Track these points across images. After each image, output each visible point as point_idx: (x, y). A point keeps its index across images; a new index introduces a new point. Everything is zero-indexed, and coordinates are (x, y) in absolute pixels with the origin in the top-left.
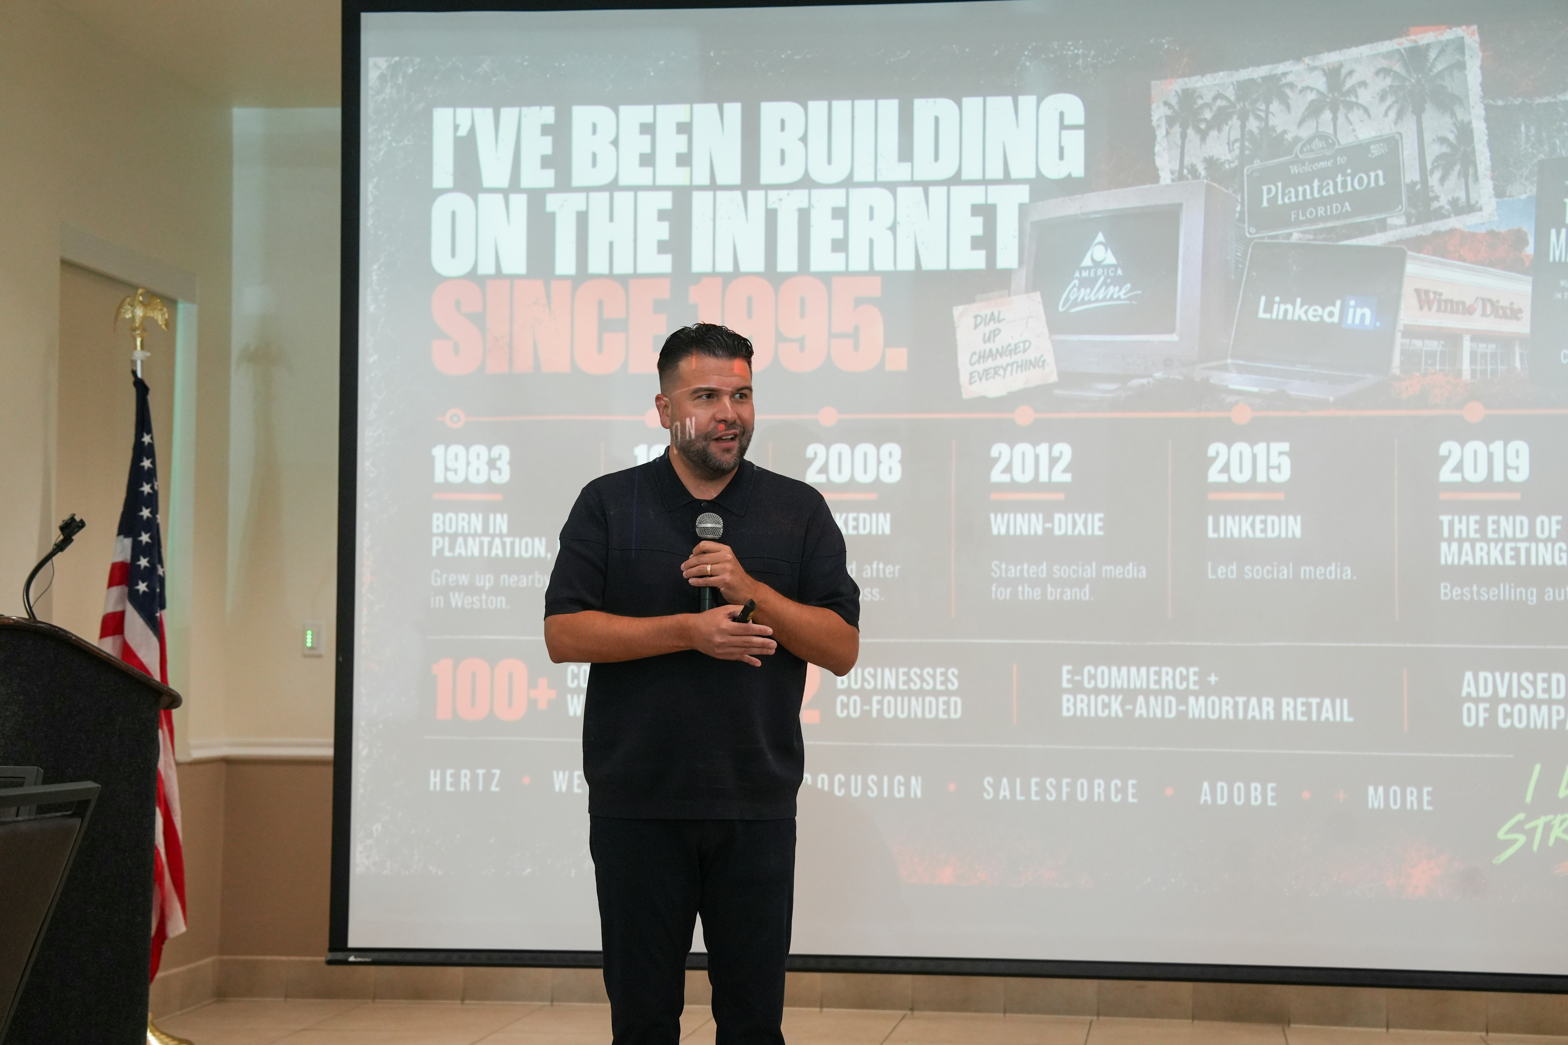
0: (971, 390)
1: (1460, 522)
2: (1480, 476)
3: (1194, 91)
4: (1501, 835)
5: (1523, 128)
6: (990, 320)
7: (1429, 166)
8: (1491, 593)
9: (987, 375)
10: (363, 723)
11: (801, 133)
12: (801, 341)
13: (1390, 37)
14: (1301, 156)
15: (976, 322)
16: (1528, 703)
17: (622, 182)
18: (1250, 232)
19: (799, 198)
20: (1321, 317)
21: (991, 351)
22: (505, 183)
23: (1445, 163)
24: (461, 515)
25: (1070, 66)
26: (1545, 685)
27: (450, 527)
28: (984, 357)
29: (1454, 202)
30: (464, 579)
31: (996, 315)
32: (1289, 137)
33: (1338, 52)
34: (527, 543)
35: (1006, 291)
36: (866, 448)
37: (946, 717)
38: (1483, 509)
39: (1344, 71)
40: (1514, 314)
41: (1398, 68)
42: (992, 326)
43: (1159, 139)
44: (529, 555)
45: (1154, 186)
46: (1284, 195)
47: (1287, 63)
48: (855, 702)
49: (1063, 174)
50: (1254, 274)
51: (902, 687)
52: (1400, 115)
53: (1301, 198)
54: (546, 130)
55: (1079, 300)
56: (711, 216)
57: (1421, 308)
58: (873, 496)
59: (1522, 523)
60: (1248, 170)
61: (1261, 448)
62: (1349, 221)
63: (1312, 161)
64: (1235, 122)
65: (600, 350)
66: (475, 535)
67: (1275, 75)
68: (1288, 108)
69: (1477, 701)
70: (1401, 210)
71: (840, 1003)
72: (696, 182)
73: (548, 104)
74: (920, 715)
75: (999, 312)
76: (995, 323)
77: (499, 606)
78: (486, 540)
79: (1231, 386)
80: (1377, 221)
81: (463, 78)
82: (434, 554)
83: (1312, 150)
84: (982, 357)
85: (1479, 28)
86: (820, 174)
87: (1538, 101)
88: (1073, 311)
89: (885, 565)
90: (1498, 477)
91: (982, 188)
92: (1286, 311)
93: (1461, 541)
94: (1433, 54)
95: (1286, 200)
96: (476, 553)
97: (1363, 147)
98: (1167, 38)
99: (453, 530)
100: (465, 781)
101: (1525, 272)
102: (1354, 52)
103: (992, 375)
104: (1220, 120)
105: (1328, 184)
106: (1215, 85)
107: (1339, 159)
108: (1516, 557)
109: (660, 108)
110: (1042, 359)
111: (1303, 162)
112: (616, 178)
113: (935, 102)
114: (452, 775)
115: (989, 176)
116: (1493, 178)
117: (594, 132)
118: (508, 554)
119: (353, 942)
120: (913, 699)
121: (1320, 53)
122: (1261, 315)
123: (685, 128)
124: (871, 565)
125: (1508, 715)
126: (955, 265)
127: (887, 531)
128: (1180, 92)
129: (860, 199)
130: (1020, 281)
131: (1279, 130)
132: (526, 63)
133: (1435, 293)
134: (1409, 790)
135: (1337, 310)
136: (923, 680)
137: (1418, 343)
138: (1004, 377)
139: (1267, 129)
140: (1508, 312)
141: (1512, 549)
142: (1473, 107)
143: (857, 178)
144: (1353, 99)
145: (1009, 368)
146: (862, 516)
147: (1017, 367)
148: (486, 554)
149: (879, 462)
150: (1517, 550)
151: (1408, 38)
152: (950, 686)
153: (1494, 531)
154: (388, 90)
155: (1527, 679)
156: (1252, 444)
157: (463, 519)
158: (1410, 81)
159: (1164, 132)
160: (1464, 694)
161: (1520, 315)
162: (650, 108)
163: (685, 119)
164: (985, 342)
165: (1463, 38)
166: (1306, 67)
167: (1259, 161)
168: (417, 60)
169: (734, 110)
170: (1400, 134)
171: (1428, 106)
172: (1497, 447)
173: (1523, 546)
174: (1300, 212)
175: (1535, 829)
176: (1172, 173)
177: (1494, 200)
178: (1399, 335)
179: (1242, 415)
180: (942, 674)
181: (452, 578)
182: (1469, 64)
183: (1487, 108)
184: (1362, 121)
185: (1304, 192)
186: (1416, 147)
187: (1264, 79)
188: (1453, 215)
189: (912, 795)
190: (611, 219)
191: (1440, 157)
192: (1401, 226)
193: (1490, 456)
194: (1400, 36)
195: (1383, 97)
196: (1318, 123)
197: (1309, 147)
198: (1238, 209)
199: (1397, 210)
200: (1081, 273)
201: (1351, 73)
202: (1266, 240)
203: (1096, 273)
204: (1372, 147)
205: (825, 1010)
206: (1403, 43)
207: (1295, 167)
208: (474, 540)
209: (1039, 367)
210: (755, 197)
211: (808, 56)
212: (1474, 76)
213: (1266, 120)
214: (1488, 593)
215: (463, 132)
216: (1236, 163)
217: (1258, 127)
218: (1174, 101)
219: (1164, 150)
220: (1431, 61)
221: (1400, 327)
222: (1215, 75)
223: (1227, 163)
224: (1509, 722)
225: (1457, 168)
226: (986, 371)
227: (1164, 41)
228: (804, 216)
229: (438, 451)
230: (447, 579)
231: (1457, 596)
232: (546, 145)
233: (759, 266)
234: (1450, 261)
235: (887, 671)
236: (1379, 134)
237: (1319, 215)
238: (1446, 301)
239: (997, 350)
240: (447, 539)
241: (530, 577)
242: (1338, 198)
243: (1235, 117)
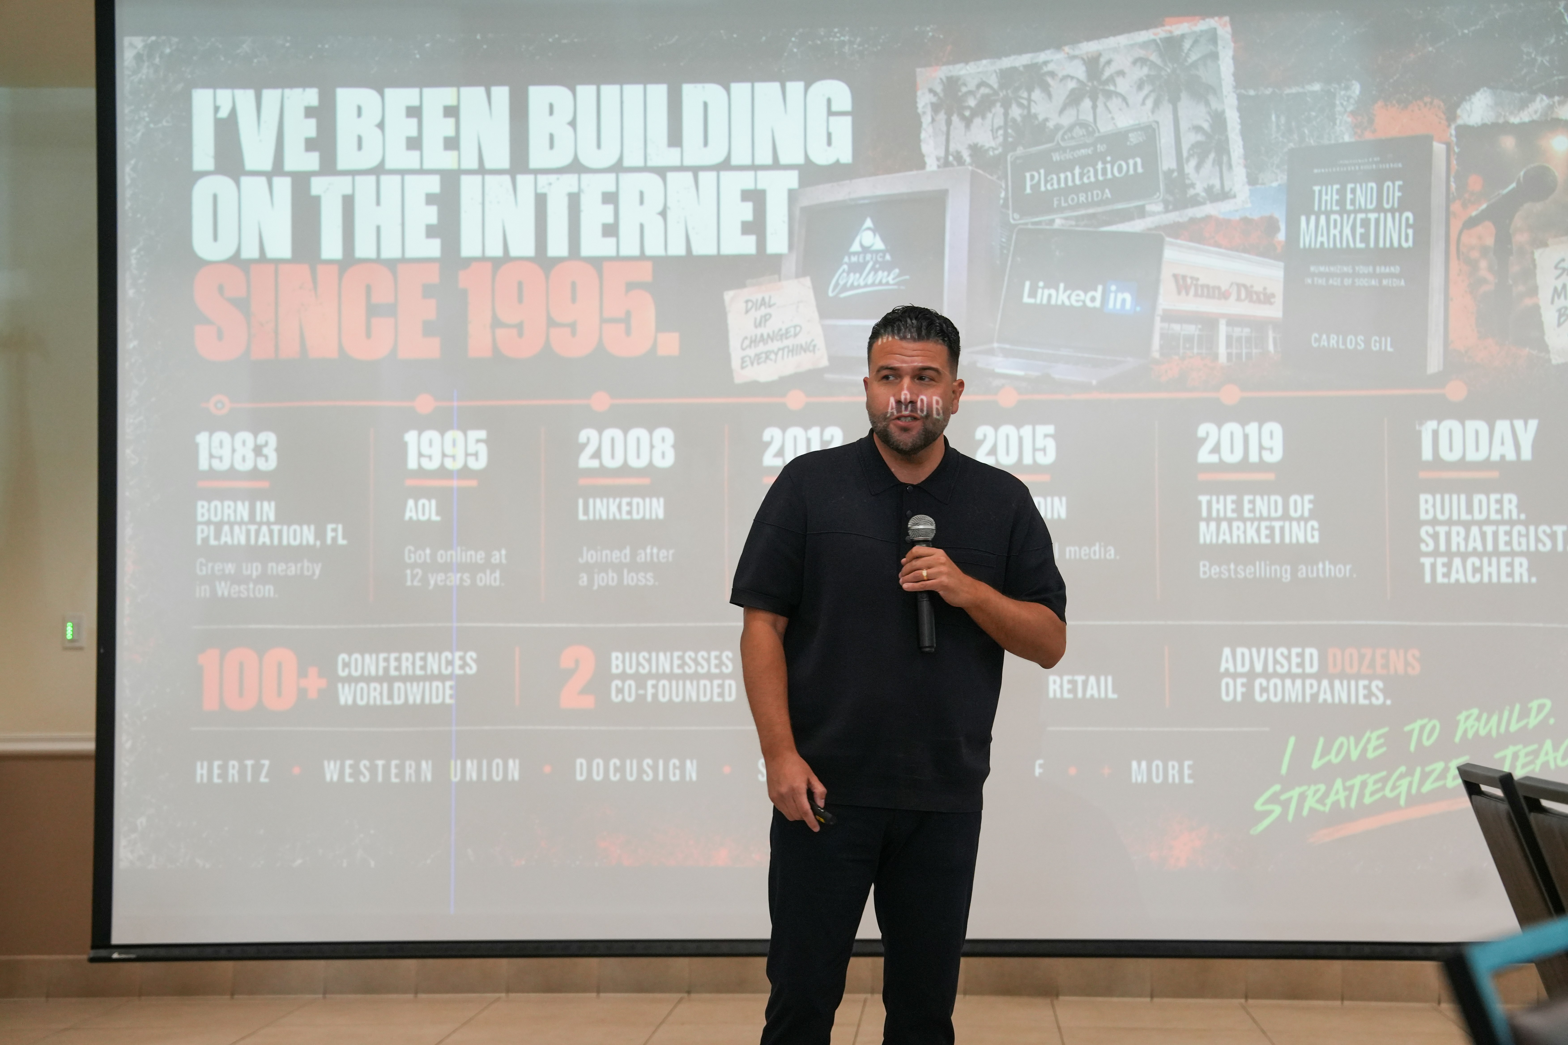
0: (743, 374)
1: (1218, 502)
2: (1236, 457)
3: (958, 78)
4: (1258, 806)
5: (1273, 118)
6: (761, 305)
7: (1185, 154)
8: (1248, 571)
9: (759, 359)
10: (126, 716)
11: (569, 118)
12: (573, 326)
13: (1147, 27)
14: (1062, 144)
15: (747, 306)
16: (1282, 677)
17: (389, 165)
18: (1014, 218)
19: (569, 182)
20: (1084, 302)
21: (762, 335)
22: (268, 166)
23: (1201, 151)
24: (226, 503)
25: (836, 52)
26: (1299, 660)
27: (216, 515)
28: (755, 341)
29: (1209, 190)
30: (230, 568)
31: (767, 300)
32: (1051, 124)
33: (1096, 42)
34: (295, 531)
35: (776, 276)
36: (639, 433)
37: (720, 700)
38: (1239, 489)
39: (1103, 60)
40: (1267, 299)
41: (1154, 57)
42: (763, 311)
43: (924, 125)
44: (297, 542)
45: (920, 172)
46: (1046, 182)
47: (1048, 52)
48: (630, 686)
49: (831, 160)
50: (1019, 259)
51: (677, 671)
52: (1157, 104)
53: (1063, 185)
54: (310, 112)
55: (849, 285)
56: (480, 200)
57: (1179, 293)
58: (646, 481)
59: (1276, 502)
60: (1011, 157)
61: (1027, 430)
62: (1109, 208)
63: (1074, 149)
64: (998, 109)
65: (368, 335)
66: (241, 523)
67: (1036, 64)
68: (1050, 96)
69: (1235, 676)
70: (1159, 197)
71: (618, 987)
72: (465, 166)
73: (311, 86)
74: (694, 698)
75: (770, 298)
76: (765, 308)
77: (267, 595)
78: (253, 528)
79: (998, 370)
80: (1137, 207)
81: (222, 59)
82: (199, 542)
83: (1072, 138)
84: (754, 342)
85: (1231, 20)
86: (589, 158)
87: (1288, 91)
88: (843, 295)
89: (659, 549)
90: (1254, 458)
91: (751, 174)
92: (1050, 296)
93: (1219, 520)
94: (1187, 45)
95: (1049, 187)
96: (243, 541)
97: (1121, 136)
98: (932, 26)
99: (218, 518)
100: (233, 773)
101: (1276, 258)
102: (1111, 42)
103: (763, 359)
104: (984, 107)
105: (1089, 171)
106: (979, 73)
107: (1099, 146)
108: (1271, 536)
109: (427, 91)
110: (813, 343)
111: (1064, 150)
112: (383, 162)
113: (704, 87)
114: (219, 767)
115: (758, 162)
116: (1246, 166)
117: (359, 115)
118: (276, 542)
119: (117, 938)
120: (688, 683)
121: (1079, 42)
122: (1026, 300)
123: (452, 112)
124: (645, 549)
125: (1264, 690)
126: (726, 250)
127: (661, 516)
128: (944, 79)
129: (630, 183)
130: (790, 266)
131: (1041, 118)
132: (288, 44)
133: (1192, 278)
134: (1170, 764)
135: (1098, 295)
136: (697, 663)
137: (1176, 327)
138: (776, 361)
139: (1029, 117)
140: (1262, 297)
141: (1267, 528)
142: (1226, 97)
143: (627, 163)
144: (1112, 88)
145: (780, 353)
146: (635, 500)
147: (789, 351)
148: (253, 542)
149: (652, 447)
150: (1271, 529)
151: (1164, 28)
152: (724, 669)
153: (1251, 511)
154: (145, 71)
155: (1282, 654)
156: (1018, 426)
157: (229, 507)
158: (1166, 70)
159: (929, 119)
160: (1222, 669)
161: (1272, 300)
162: (415, 91)
163: (452, 102)
164: (756, 327)
165: (1215, 29)
166: (1066, 56)
167: (1021, 148)
168: (175, 40)
169: (501, 94)
170: (1157, 123)
171: (1184, 95)
172: (1252, 428)
173: (1277, 525)
174: (1062, 198)
175: (1289, 800)
176: (938, 159)
177: (1247, 188)
178: (1158, 319)
179: (1008, 399)
180: (717, 658)
181: (218, 566)
182: (1222, 54)
183: (1240, 98)
184: (1120, 109)
185: (1066, 179)
186: (1172, 135)
187: (1026, 67)
188: (1208, 202)
189: (688, 779)
190: (378, 203)
191: (1193, 147)
192: (1159, 213)
193: (1246, 438)
194: (1156, 27)
195: (1140, 86)
196: (1078, 111)
197: (1069, 135)
198: (1003, 195)
199: (1155, 197)
200: (850, 258)
201: (1109, 62)
202: (1030, 226)
203: (864, 258)
204: (1130, 135)
205: (602, 995)
206: (1158, 33)
207: (1057, 154)
208: (241, 529)
209: (810, 351)
210: (525, 181)
211: (576, 40)
212: (1226, 65)
213: (1029, 108)
214: (1245, 571)
215: (224, 113)
216: (1000, 150)
217: (1020, 115)
218: (939, 89)
219: (930, 136)
220: (1186, 51)
221: (1159, 311)
222: (978, 63)
223: (991, 150)
224: (1265, 696)
225: (1212, 156)
226: (758, 356)
227: (928, 29)
228: (574, 201)
229: (202, 438)
230: (213, 568)
231: (1215, 574)
232: (310, 128)
233: (529, 250)
234: (1206, 247)
235: (661, 655)
236: (1137, 122)
237: (1080, 201)
238: (1203, 286)
239: (768, 335)
240: (212, 528)
241: (299, 565)
242: (1098, 185)
243: (998, 105)
